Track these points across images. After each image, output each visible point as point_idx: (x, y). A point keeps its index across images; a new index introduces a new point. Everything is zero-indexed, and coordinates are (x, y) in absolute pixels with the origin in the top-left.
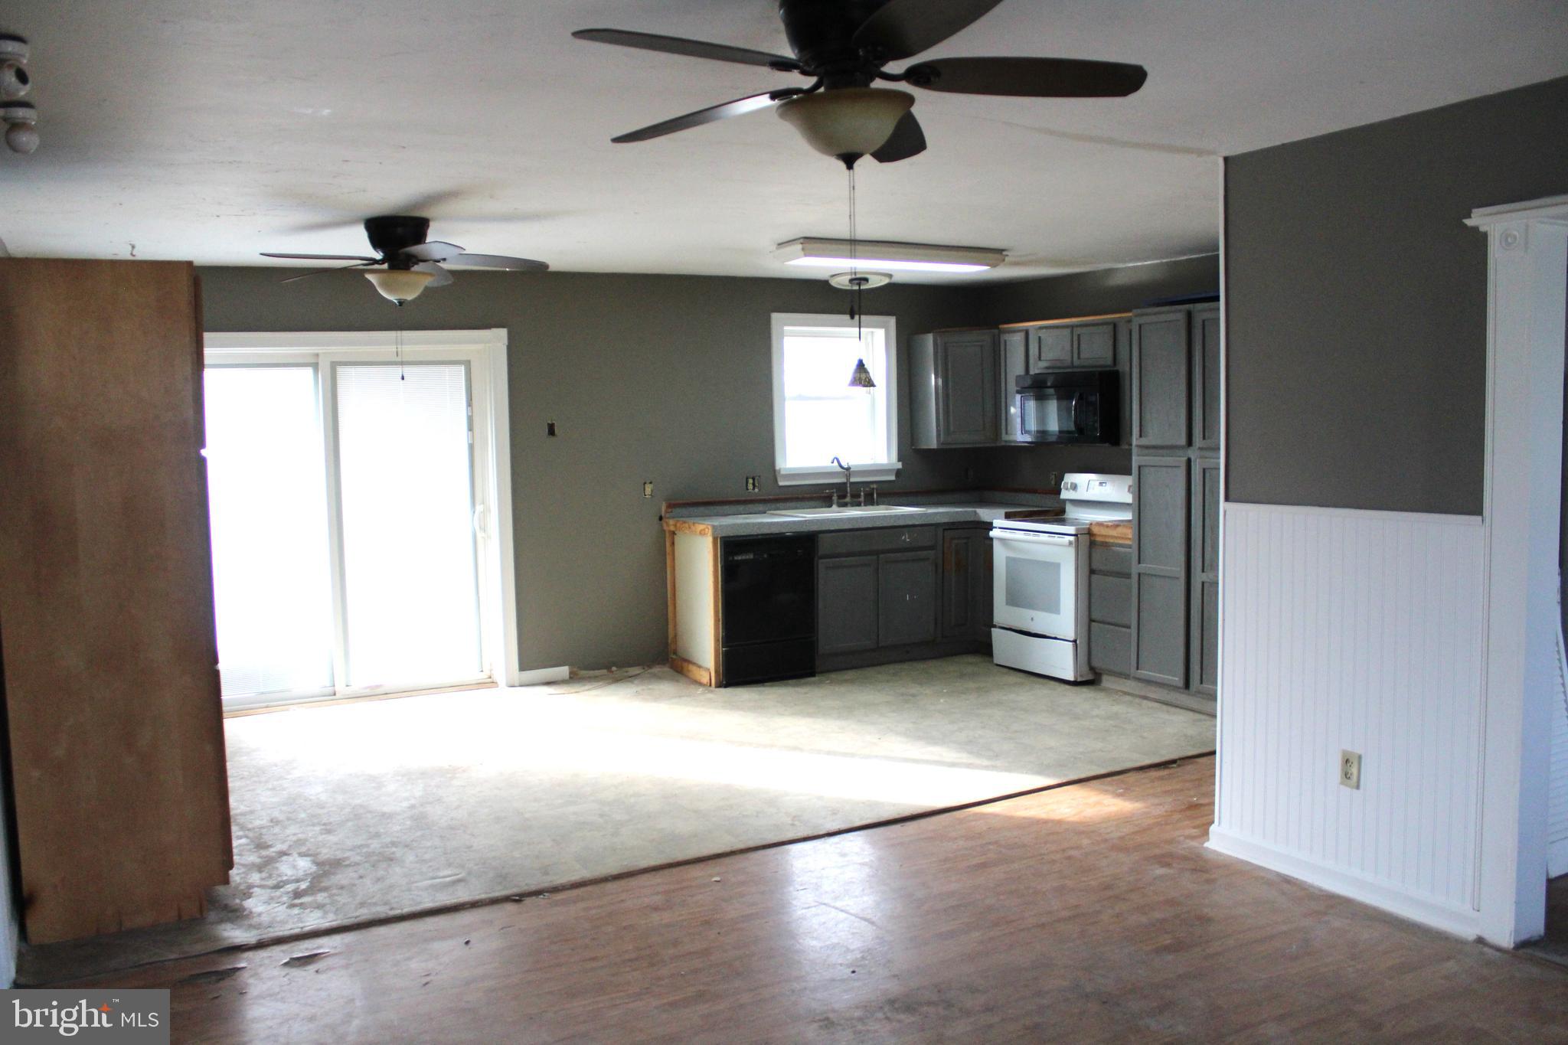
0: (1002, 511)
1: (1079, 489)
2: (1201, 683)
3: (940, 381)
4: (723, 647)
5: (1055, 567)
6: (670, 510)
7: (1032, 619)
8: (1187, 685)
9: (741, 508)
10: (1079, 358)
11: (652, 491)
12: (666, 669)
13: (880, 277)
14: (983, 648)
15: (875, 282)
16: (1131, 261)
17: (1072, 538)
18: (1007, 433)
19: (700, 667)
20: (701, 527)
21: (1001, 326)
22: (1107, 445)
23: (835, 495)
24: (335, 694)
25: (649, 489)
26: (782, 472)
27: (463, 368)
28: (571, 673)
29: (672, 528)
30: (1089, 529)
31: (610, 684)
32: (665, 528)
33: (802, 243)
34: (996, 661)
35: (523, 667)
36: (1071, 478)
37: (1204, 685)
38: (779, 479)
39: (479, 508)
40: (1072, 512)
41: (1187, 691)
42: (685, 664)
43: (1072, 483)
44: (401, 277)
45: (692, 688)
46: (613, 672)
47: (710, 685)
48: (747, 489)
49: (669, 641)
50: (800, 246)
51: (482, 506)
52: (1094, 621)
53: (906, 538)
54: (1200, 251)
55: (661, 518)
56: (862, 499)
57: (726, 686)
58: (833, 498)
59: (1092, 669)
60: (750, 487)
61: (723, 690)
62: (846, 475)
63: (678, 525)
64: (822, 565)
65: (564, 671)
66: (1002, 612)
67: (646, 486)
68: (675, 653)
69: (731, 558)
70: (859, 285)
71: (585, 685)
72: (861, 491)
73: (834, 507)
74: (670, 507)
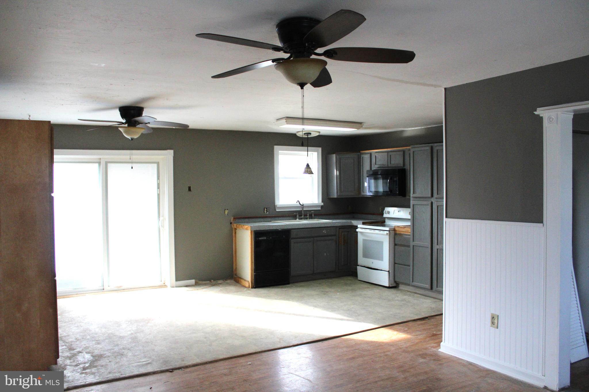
0: (361, 222)
1: (390, 213)
2: (437, 287)
3: (338, 172)
4: (254, 273)
5: (381, 243)
7: (373, 263)
8: (432, 288)
9: (262, 220)
10: (390, 164)
11: (228, 213)
12: (232, 281)
13: (316, 133)
14: (354, 274)
15: (314, 135)
16: (409, 127)
17: (388, 232)
18: (363, 192)
19: (245, 280)
20: (246, 227)
21: (361, 152)
22: (401, 196)
23: (298, 215)
24: (104, 289)
25: (226, 212)
26: (278, 206)
27: (156, 164)
28: (195, 282)
29: (235, 227)
30: (394, 228)
31: (210, 287)
32: (233, 227)
34: (359, 279)
35: (177, 280)
36: (387, 209)
37: (438, 288)
38: (276, 209)
39: (161, 218)
40: (388, 222)
41: (431, 290)
42: (240, 279)
43: (388, 211)
44: (133, 129)
45: (242, 289)
46: (211, 282)
47: (249, 287)
48: (264, 212)
49: (234, 270)
50: (285, 120)
51: (162, 217)
52: (396, 264)
53: (325, 231)
54: (436, 124)
55: (231, 223)
56: (308, 217)
57: (255, 288)
59: (395, 282)
60: (265, 211)
61: (254, 289)
62: (302, 208)
63: (238, 226)
64: (292, 241)
65: (193, 281)
66: (361, 260)
67: (226, 211)
68: (236, 275)
69: (257, 239)
70: (308, 135)
71: (201, 287)
72: (307, 214)
73: (297, 220)
74: (234, 219)
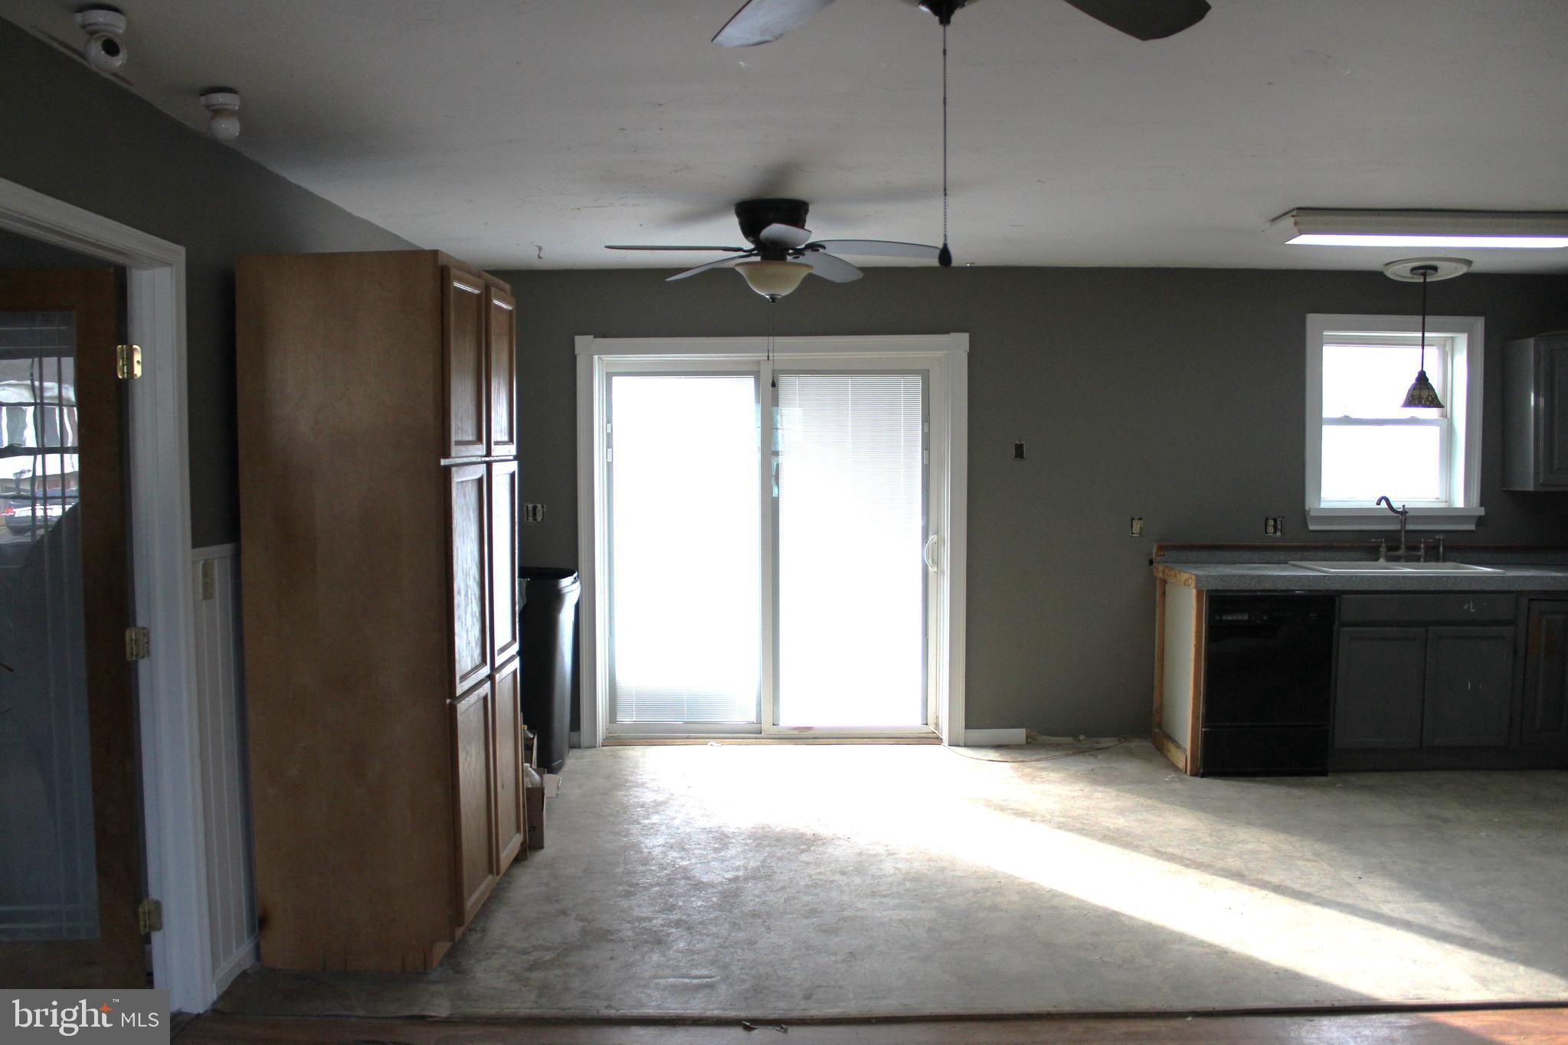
3: (1543, 402)
4: (1202, 727)
6: (1162, 553)
9: (1256, 555)
11: (1141, 530)
12: (1147, 744)
13: (1455, 265)
15: (1448, 272)
19: (1177, 747)
20: (1185, 576)
23: (1384, 545)
24: (761, 733)
25: (1137, 526)
26: (1313, 514)
27: (919, 378)
28: (1027, 737)
29: (1162, 576)
31: (1067, 755)
32: (1156, 574)
33: (1293, 216)
35: (969, 726)
38: (1310, 522)
39: (932, 538)
42: (1166, 743)
44: (775, 268)
46: (1080, 741)
47: (1186, 771)
48: (1266, 533)
49: (1154, 711)
50: (1292, 220)
51: (936, 536)
53: (1470, 608)
55: (1151, 562)
56: (1422, 552)
57: (1203, 776)
58: (1381, 549)
60: (1271, 529)
61: (1198, 780)
62: (1401, 522)
63: (1166, 571)
64: (1343, 634)
65: (1019, 734)
67: (1134, 521)
68: (1160, 725)
69: (1217, 618)
70: (1424, 275)
72: (1421, 542)
73: (1382, 561)
74: (1160, 548)
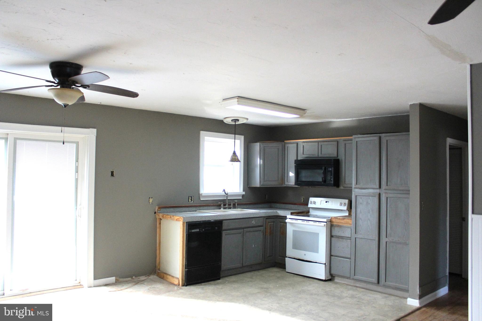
0: (289, 212)
1: (316, 202)
2: (386, 282)
3: (262, 161)
4: (185, 269)
5: (316, 235)
6: (159, 210)
7: (305, 255)
8: (378, 282)
9: (187, 209)
10: (321, 154)
11: (152, 201)
12: (155, 277)
13: (244, 120)
14: (282, 266)
15: (241, 122)
16: (337, 118)
17: (325, 223)
18: (287, 182)
19: (173, 277)
20: (177, 217)
21: (285, 141)
22: (335, 187)
23: (222, 204)
24: (4, 295)
25: (151, 200)
26: (202, 195)
27: (75, 144)
28: (116, 280)
29: (161, 217)
30: (331, 219)
32: (157, 217)
33: (238, 99)
34: (287, 270)
35: (95, 279)
36: (312, 199)
37: (386, 283)
38: (201, 198)
39: (79, 207)
41: (377, 285)
42: (165, 275)
43: (314, 201)
44: (67, 92)
45: (172, 287)
46: (133, 279)
47: (179, 285)
48: (189, 201)
49: (157, 265)
50: (237, 100)
52: (332, 256)
53: (253, 222)
55: (155, 213)
56: (232, 206)
57: (186, 286)
58: (221, 206)
59: (331, 275)
61: (184, 287)
62: (226, 197)
63: (165, 216)
64: (224, 233)
65: (112, 279)
66: (290, 251)
67: (150, 199)
68: (159, 270)
69: (190, 231)
70: (235, 122)
71: (123, 286)
72: (231, 203)
73: (222, 209)
74: (159, 208)
